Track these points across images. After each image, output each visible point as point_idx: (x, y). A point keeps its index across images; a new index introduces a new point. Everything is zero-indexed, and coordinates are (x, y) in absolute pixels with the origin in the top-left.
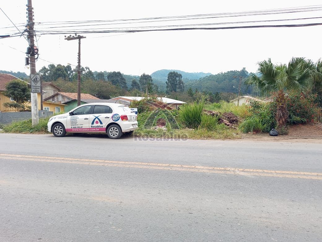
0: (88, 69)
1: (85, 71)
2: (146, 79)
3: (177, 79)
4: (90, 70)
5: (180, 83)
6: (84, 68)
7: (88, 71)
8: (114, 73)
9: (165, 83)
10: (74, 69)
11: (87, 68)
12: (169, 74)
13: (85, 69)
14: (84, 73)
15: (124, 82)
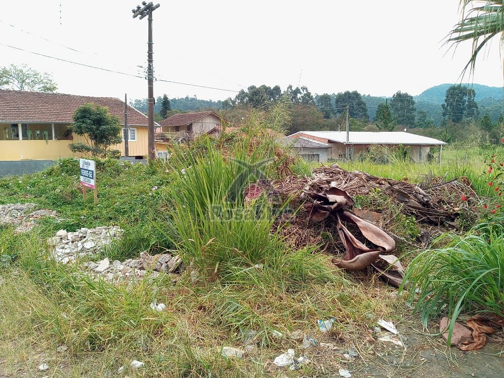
0: (305, 90)
1: (301, 93)
2: (402, 101)
3: (466, 98)
4: (309, 91)
5: (470, 107)
6: (300, 88)
7: (305, 92)
8: (347, 93)
9: (441, 107)
10: (284, 92)
11: (303, 88)
12: (448, 91)
13: (301, 90)
14: (299, 96)
15: (362, 108)
